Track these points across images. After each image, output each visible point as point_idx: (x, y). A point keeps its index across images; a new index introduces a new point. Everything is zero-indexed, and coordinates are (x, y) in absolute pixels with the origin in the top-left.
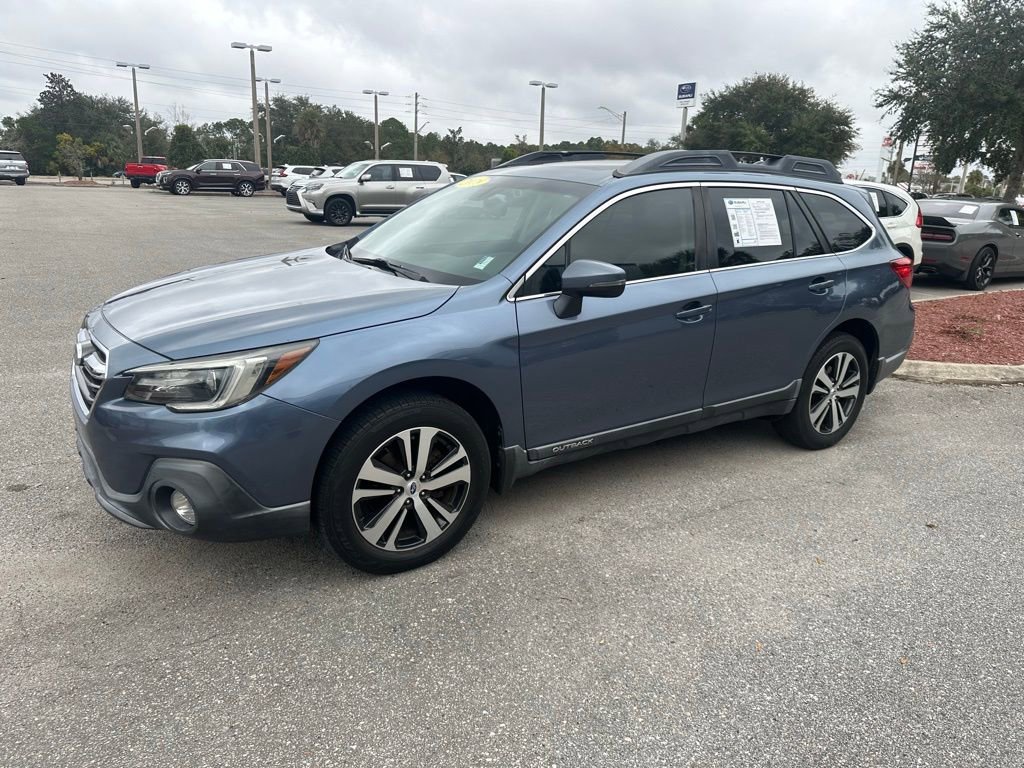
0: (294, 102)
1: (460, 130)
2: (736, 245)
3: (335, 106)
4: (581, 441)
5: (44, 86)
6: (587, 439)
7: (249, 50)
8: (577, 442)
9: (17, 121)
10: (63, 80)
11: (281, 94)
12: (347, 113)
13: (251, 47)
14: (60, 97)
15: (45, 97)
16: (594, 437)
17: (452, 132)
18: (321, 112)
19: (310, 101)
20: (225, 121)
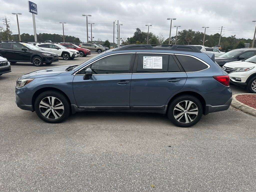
0: (188, 31)
1: (235, 36)
2: (144, 68)
3: (198, 31)
4: (92, 107)
5: (135, 31)
6: (94, 107)
7: (171, 20)
8: (91, 107)
9: (130, 39)
10: (139, 29)
11: (185, 29)
12: (201, 33)
13: (172, 19)
14: (138, 33)
15: (136, 33)
16: (96, 107)
17: (232, 36)
18: (195, 33)
19: (192, 30)
20: (174, 36)
